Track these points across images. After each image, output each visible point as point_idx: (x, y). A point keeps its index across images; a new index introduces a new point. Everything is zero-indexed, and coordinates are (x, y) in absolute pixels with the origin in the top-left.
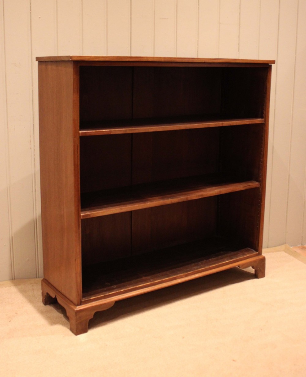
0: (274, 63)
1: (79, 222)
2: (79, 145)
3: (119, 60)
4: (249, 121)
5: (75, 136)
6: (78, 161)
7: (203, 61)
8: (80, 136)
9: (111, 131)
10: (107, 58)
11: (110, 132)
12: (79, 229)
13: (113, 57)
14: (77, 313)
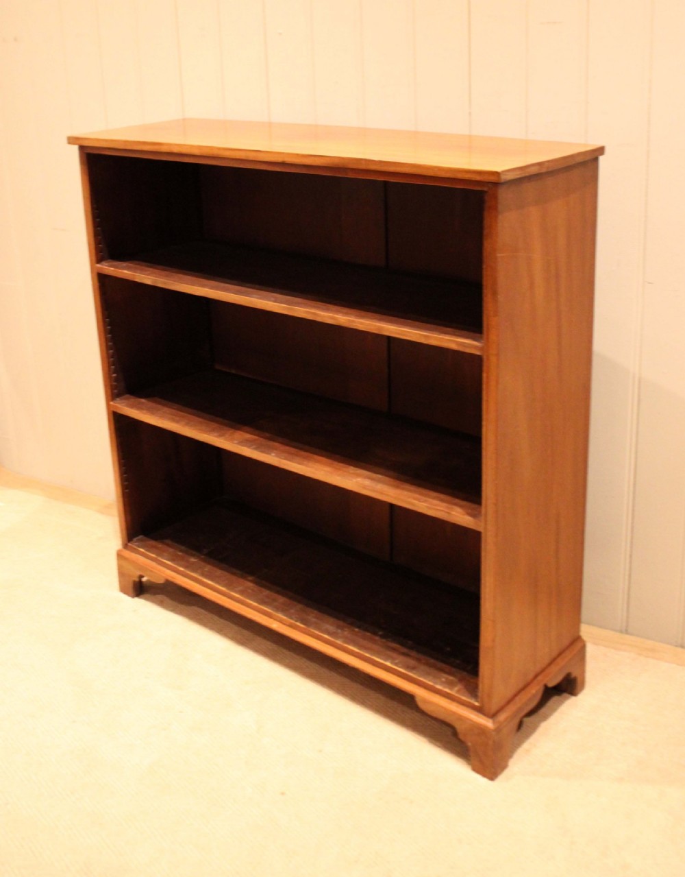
14: (120, 556)
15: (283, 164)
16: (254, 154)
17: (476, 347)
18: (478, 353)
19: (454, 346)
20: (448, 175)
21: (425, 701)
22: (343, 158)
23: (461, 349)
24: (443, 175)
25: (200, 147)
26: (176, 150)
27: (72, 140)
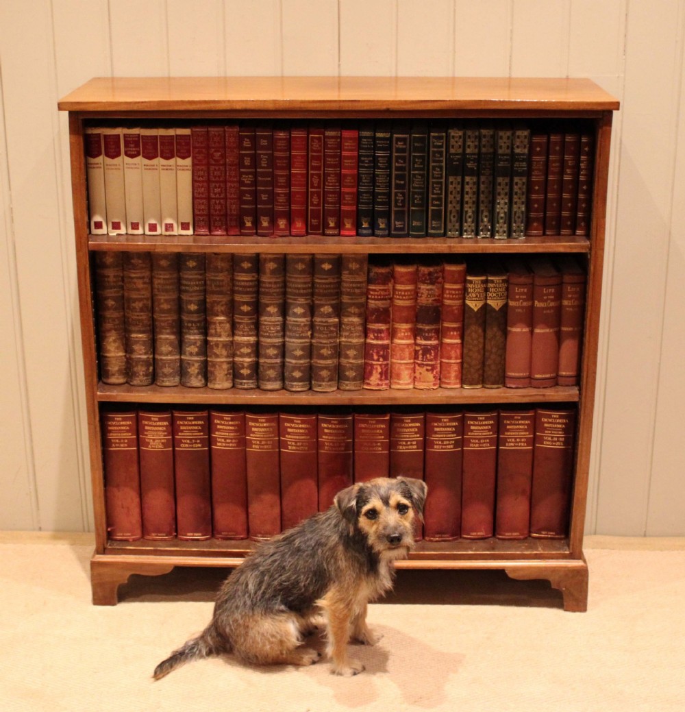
0: (618, 109)
1: (94, 407)
2: (88, 266)
3: (161, 109)
4: (535, 247)
5: (78, 250)
6: (87, 295)
7: (384, 107)
8: (90, 249)
9: (155, 245)
10: (137, 105)
11: (152, 248)
12: (95, 419)
13: (150, 102)
14: (94, 565)
15: (388, 111)
16: (350, 104)
17: (582, 247)
18: (584, 251)
19: (561, 250)
20: (571, 108)
21: (515, 569)
22: (459, 101)
23: (568, 251)
24: (566, 108)
25: (275, 101)
26: (238, 107)
27: (61, 107)
